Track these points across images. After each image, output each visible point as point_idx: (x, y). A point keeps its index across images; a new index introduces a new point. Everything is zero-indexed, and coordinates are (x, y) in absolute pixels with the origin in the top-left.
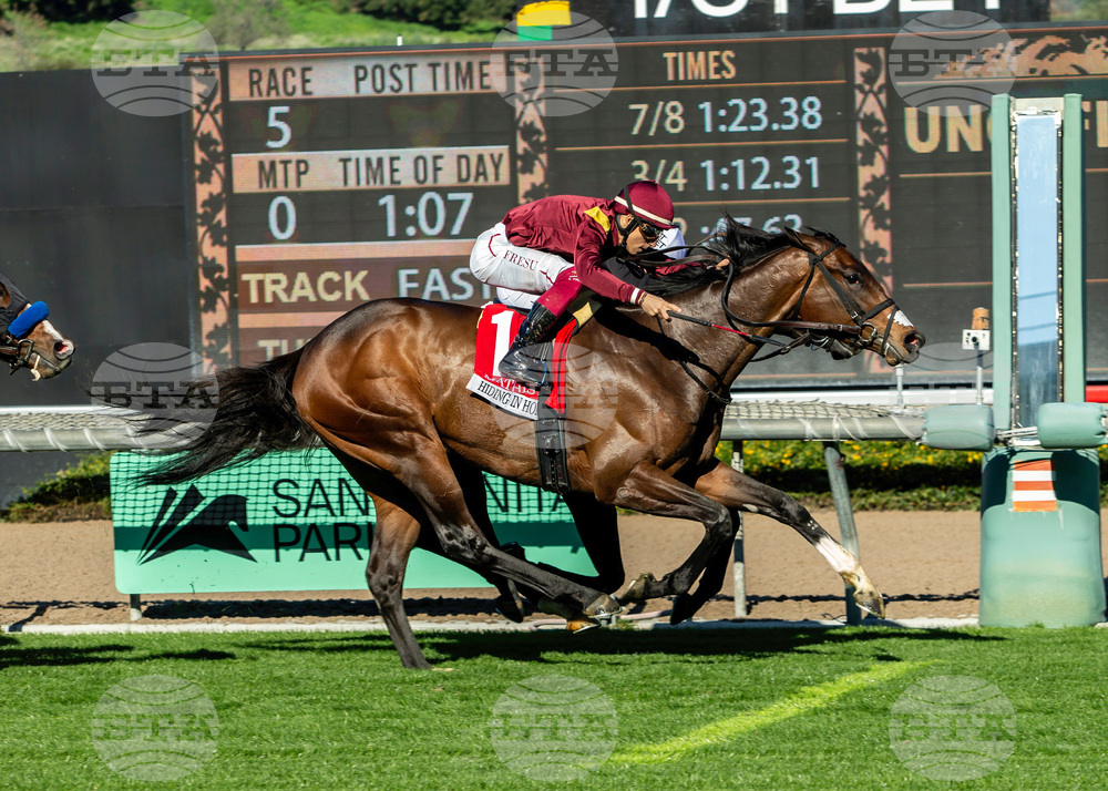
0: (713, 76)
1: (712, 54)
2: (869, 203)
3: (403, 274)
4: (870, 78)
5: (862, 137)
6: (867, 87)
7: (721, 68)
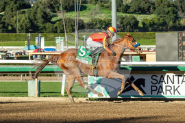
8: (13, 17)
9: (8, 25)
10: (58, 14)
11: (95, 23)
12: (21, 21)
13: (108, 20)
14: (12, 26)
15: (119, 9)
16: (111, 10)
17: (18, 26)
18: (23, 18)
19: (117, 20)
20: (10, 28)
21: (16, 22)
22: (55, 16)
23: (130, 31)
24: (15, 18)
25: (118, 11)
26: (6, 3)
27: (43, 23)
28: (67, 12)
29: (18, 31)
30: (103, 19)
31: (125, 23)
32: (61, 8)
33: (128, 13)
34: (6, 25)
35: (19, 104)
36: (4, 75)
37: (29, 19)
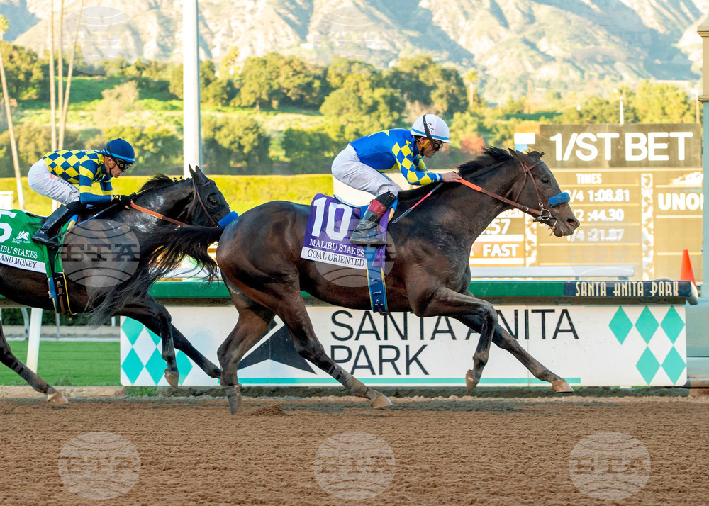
0: (594, 182)
1: (594, 174)
2: (646, 226)
3: (485, 247)
4: (647, 184)
5: (644, 204)
6: (646, 187)
7: (596, 180)
31: (224, 143)
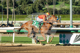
8: (25, 7)
9: (23, 11)
10: (46, 6)
11: (62, 10)
12: (29, 9)
13: (68, 9)
14: (25, 11)
15: (73, 4)
16: (69, 4)
17: (27, 11)
18: (30, 8)
19: (72, 9)
20: (24, 12)
21: (26, 10)
22: (44, 7)
23: (78, 14)
24: (26, 8)
25: (73, 5)
26: (22, 1)
27: (39, 10)
28: (49, 5)
29: (27, 14)
30: (66, 8)
31: (76, 10)
32: (47, 4)
33: (78, 6)
34: (22, 11)
35: (28, 47)
36: (21, 34)
37: (32, 8)
